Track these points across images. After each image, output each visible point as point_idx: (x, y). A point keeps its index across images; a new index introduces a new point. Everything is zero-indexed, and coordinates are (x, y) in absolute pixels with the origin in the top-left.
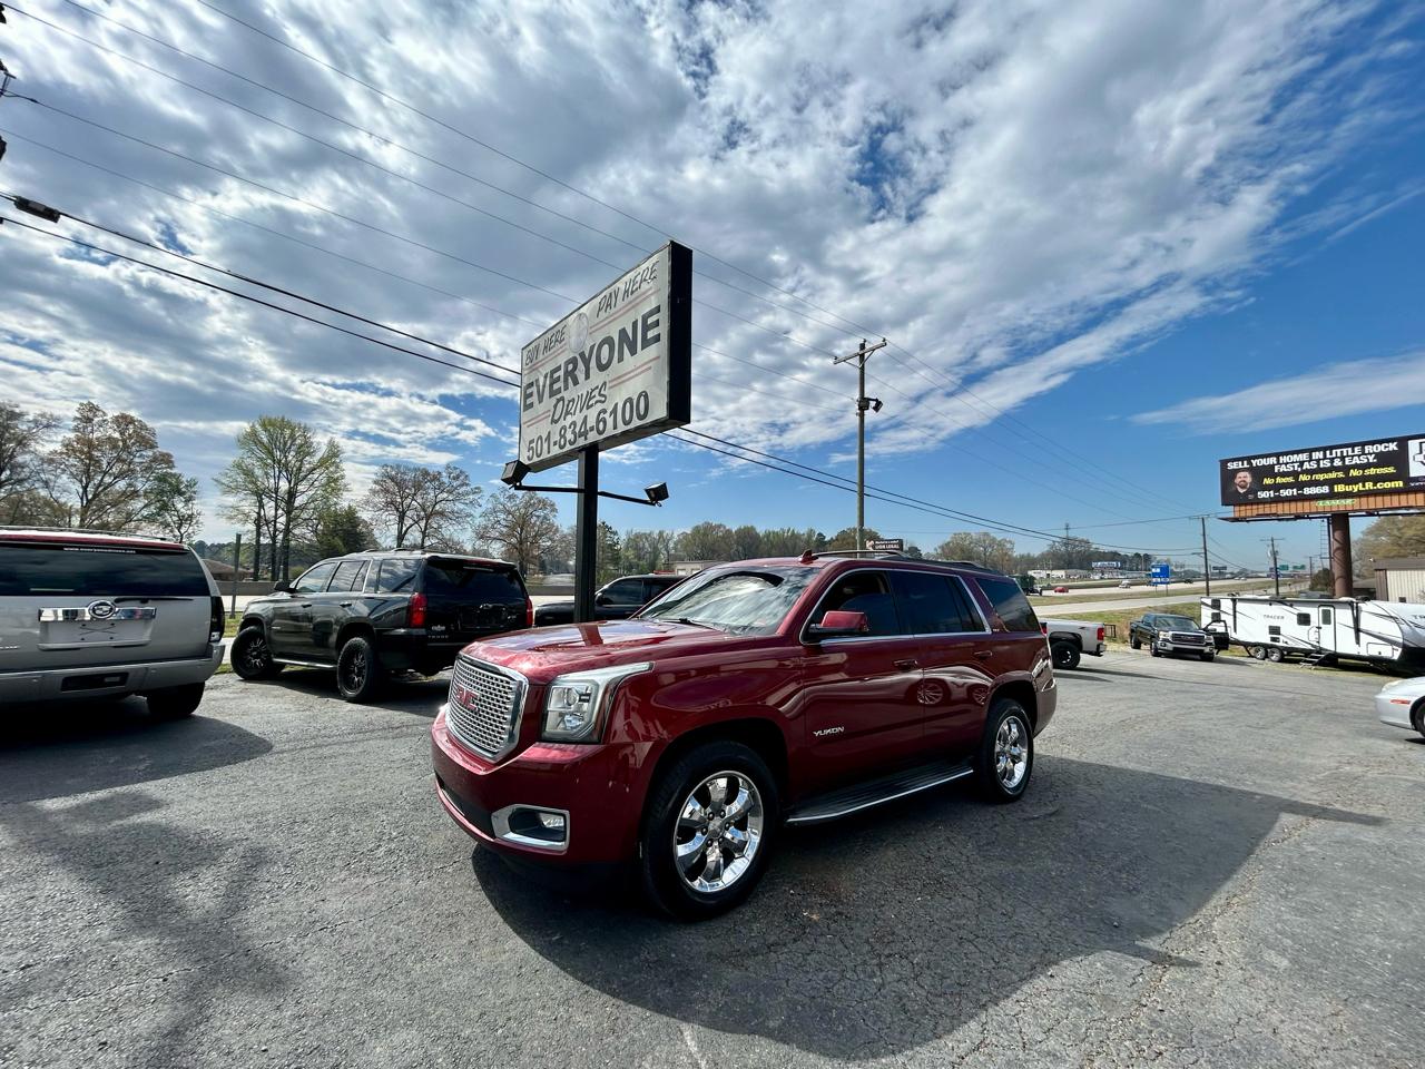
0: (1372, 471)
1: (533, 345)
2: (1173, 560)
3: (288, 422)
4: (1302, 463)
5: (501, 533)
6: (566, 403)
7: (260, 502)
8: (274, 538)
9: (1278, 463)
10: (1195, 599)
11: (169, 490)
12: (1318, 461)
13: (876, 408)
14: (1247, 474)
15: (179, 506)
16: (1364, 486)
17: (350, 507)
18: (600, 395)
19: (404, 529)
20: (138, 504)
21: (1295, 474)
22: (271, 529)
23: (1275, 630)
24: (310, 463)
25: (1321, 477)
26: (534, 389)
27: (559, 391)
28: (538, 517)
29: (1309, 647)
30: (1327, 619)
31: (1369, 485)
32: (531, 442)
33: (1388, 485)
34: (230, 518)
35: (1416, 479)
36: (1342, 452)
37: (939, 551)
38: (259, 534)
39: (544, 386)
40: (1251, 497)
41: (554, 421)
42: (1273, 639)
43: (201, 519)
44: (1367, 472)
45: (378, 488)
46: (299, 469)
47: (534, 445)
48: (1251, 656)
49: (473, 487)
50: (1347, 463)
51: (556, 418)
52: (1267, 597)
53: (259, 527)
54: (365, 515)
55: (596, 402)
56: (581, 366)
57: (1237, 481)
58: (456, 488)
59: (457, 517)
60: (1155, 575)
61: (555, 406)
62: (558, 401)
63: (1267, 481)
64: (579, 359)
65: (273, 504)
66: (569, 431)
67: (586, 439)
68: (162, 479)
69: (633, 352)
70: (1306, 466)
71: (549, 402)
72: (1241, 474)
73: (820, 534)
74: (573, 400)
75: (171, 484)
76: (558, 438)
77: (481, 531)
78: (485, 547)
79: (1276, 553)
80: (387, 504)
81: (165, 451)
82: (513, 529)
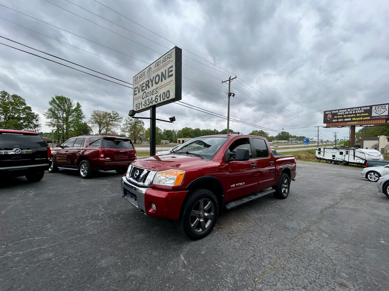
0: (362, 115)
1: (136, 76)
2: (310, 138)
3: (65, 98)
4: (345, 112)
5: (129, 130)
6: (146, 93)
8: (63, 131)
9: (339, 112)
10: (314, 148)
12: (349, 112)
13: (233, 96)
14: (330, 115)
15: (34, 122)
16: (360, 119)
17: (85, 123)
18: (156, 91)
19: (101, 129)
21: (343, 115)
22: (62, 129)
23: (334, 156)
25: (349, 116)
26: (137, 89)
27: (144, 90)
28: (139, 125)
29: (342, 160)
30: (347, 153)
31: (361, 118)
33: (366, 118)
34: (49, 125)
35: (373, 117)
36: (355, 109)
38: (58, 130)
39: (140, 88)
40: (331, 121)
41: (143, 99)
42: (333, 158)
43: (41, 126)
44: (361, 115)
45: (93, 117)
46: (69, 111)
47: (137, 105)
48: (327, 163)
49: (120, 117)
50: (356, 112)
52: (333, 148)
53: (58, 128)
54: (89, 125)
55: (155, 93)
56: (150, 82)
57: (328, 117)
58: (115, 117)
59: (115, 126)
60: (305, 142)
61: (143, 94)
63: (335, 117)
64: (150, 80)
65: (62, 121)
66: (147, 101)
67: (152, 104)
68: (28, 114)
69: (165, 79)
70: (346, 113)
71: (141, 93)
72: (329, 115)
73: (217, 131)
74: (148, 93)
75: (31, 116)
76: (144, 103)
77: (123, 129)
78: (124, 134)
79: (336, 136)
80: (96, 121)
81: (28, 106)
82: (132, 129)
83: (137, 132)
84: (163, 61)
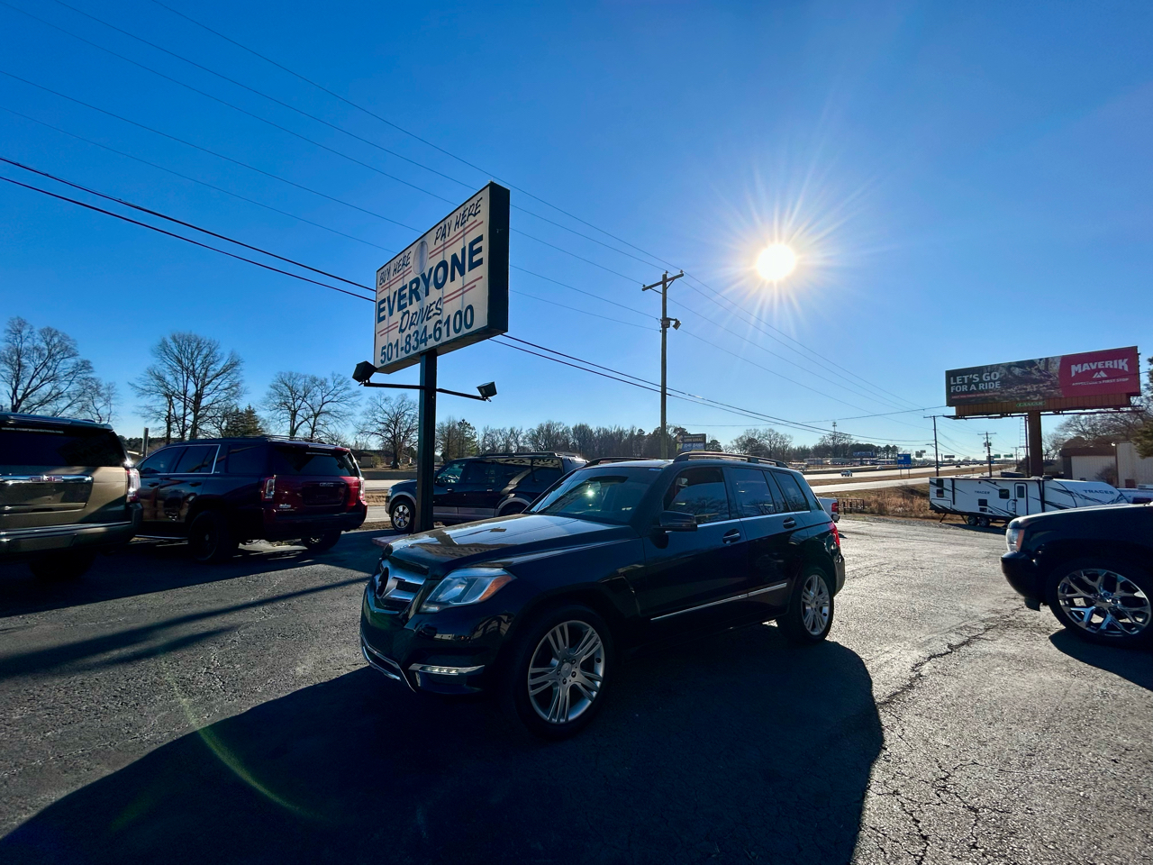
1: (385, 268)
2: (914, 451)
3: (195, 336)
5: (378, 429)
6: (411, 315)
7: (171, 402)
8: (183, 433)
11: (92, 390)
13: (677, 325)
15: (99, 405)
17: (250, 407)
18: (437, 309)
19: (296, 425)
20: (63, 403)
22: (181, 425)
23: (983, 503)
24: (214, 370)
26: (386, 304)
29: (1008, 515)
30: (1021, 493)
32: (384, 348)
34: (144, 415)
37: (735, 444)
38: (169, 430)
39: (394, 302)
41: (402, 331)
42: (982, 510)
45: (273, 391)
46: (205, 375)
47: (385, 350)
49: (353, 390)
51: (403, 328)
53: (169, 424)
54: (262, 414)
55: (434, 314)
56: (422, 284)
58: (340, 391)
59: (339, 416)
60: (900, 462)
61: (402, 319)
62: (404, 314)
64: (420, 278)
65: (182, 404)
66: (413, 338)
67: (426, 345)
68: (82, 382)
71: (397, 315)
73: (640, 430)
74: (416, 313)
75: (91, 387)
76: (404, 345)
77: (361, 427)
78: (365, 441)
79: (990, 444)
80: (281, 404)
81: (86, 359)
82: (388, 426)
83: (403, 434)
84: (457, 223)
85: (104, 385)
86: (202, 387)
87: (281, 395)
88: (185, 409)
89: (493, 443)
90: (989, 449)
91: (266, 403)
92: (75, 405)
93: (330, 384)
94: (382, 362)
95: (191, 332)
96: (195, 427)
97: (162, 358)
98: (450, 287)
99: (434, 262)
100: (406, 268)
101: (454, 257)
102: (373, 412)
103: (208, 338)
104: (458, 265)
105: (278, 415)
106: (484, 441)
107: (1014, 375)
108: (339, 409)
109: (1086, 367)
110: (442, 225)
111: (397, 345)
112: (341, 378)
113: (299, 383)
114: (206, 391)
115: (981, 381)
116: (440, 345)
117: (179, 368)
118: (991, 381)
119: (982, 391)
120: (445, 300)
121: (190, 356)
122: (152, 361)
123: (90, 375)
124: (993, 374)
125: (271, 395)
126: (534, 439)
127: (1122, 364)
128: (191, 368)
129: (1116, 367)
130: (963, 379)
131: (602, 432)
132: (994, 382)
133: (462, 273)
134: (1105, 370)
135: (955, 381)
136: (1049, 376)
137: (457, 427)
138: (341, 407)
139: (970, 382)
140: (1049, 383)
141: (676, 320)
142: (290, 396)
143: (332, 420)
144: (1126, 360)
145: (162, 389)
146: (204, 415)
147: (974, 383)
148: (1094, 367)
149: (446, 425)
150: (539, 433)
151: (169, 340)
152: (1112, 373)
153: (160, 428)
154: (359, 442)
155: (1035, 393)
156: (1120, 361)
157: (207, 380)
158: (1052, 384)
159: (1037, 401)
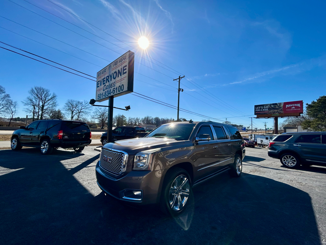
1: (99, 72)
2: (246, 127)
3: (42, 88)
5: (98, 117)
6: (106, 86)
7: (35, 108)
8: (38, 117)
11: (9, 104)
13: (182, 91)
15: (12, 108)
17: (59, 110)
18: (114, 85)
19: (73, 115)
22: (37, 115)
23: (262, 141)
24: (48, 98)
26: (99, 83)
32: (99, 95)
34: (26, 111)
38: (34, 116)
43: (18, 112)
45: (66, 105)
46: (45, 100)
47: (99, 96)
51: (104, 89)
53: (34, 114)
54: (63, 112)
56: (110, 78)
58: (86, 106)
59: (86, 113)
60: (243, 130)
62: (105, 85)
64: (109, 76)
65: (38, 108)
66: (107, 93)
67: (110, 95)
68: (7, 101)
71: (103, 86)
73: (173, 119)
74: (108, 86)
75: (9, 102)
76: (104, 94)
77: (93, 116)
78: (94, 120)
79: (266, 125)
80: (69, 109)
81: (8, 94)
82: (101, 116)
83: (105, 119)
84: (120, 61)
85: (14, 102)
86: (44, 103)
87: (69, 106)
88: (39, 110)
89: (131, 122)
90: (266, 126)
91: (64, 109)
92: (4, 108)
93: (84, 103)
94: (98, 99)
95: (41, 87)
96: (42, 115)
97: (32, 94)
98: (117, 79)
99: (113, 72)
100: (105, 73)
101: (119, 70)
102: (96, 112)
103: (46, 89)
104: (120, 73)
105: (68, 112)
106: (129, 121)
107: (272, 107)
108: (86, 111)
109: (290, 105)
110: (116, 61)
111: (102, 94)
112: (87, 102)
113: (74, 103)
114: (45, 104)
115: (263, 108)
116: (115, 95)
117: (37, 97)
118: (266, 108)
119: (264, 111)
120: (116, 82)
121: (40, 94)
122: (29, 95)
123: (9, 99)
124: (266, 107)
125: (65, 106)
126: (143, 121)
127: (299, 105)
128: (41, 98)
129: (297, 106)
130: (259, 108)
131: (162, 119)
132: (267, 109)
133: (121, 75)
134: (294, 106)
135: (257, 108)
136: (280, 108)
137: (121, 117)
138: (87, 110)
139: (261, 108)
140: (280, 109)
141: (182, 89)
142: (71, 107)
143: (84, 114)
144: (300, 104)
145: (32, 104)
146: (45, 112)
147: (262, 109)
148: (292, 106)
149: (118, 116)
150: (145, 119)
151: (34, 89)
152: (296, 107)
153: (31, 115)
154: (92, 121)
155: (277, 112)
156: (298, 104)
157: (46, 101)
158: (281, 110)
159: (277, 114)
